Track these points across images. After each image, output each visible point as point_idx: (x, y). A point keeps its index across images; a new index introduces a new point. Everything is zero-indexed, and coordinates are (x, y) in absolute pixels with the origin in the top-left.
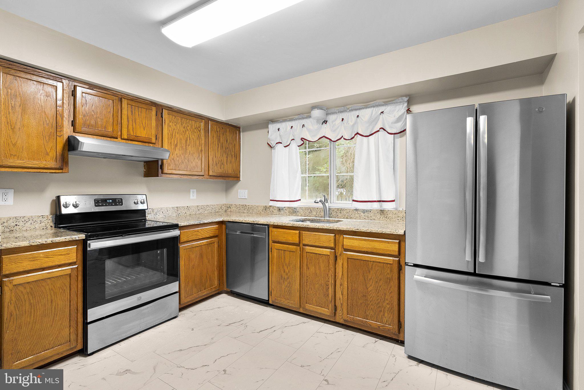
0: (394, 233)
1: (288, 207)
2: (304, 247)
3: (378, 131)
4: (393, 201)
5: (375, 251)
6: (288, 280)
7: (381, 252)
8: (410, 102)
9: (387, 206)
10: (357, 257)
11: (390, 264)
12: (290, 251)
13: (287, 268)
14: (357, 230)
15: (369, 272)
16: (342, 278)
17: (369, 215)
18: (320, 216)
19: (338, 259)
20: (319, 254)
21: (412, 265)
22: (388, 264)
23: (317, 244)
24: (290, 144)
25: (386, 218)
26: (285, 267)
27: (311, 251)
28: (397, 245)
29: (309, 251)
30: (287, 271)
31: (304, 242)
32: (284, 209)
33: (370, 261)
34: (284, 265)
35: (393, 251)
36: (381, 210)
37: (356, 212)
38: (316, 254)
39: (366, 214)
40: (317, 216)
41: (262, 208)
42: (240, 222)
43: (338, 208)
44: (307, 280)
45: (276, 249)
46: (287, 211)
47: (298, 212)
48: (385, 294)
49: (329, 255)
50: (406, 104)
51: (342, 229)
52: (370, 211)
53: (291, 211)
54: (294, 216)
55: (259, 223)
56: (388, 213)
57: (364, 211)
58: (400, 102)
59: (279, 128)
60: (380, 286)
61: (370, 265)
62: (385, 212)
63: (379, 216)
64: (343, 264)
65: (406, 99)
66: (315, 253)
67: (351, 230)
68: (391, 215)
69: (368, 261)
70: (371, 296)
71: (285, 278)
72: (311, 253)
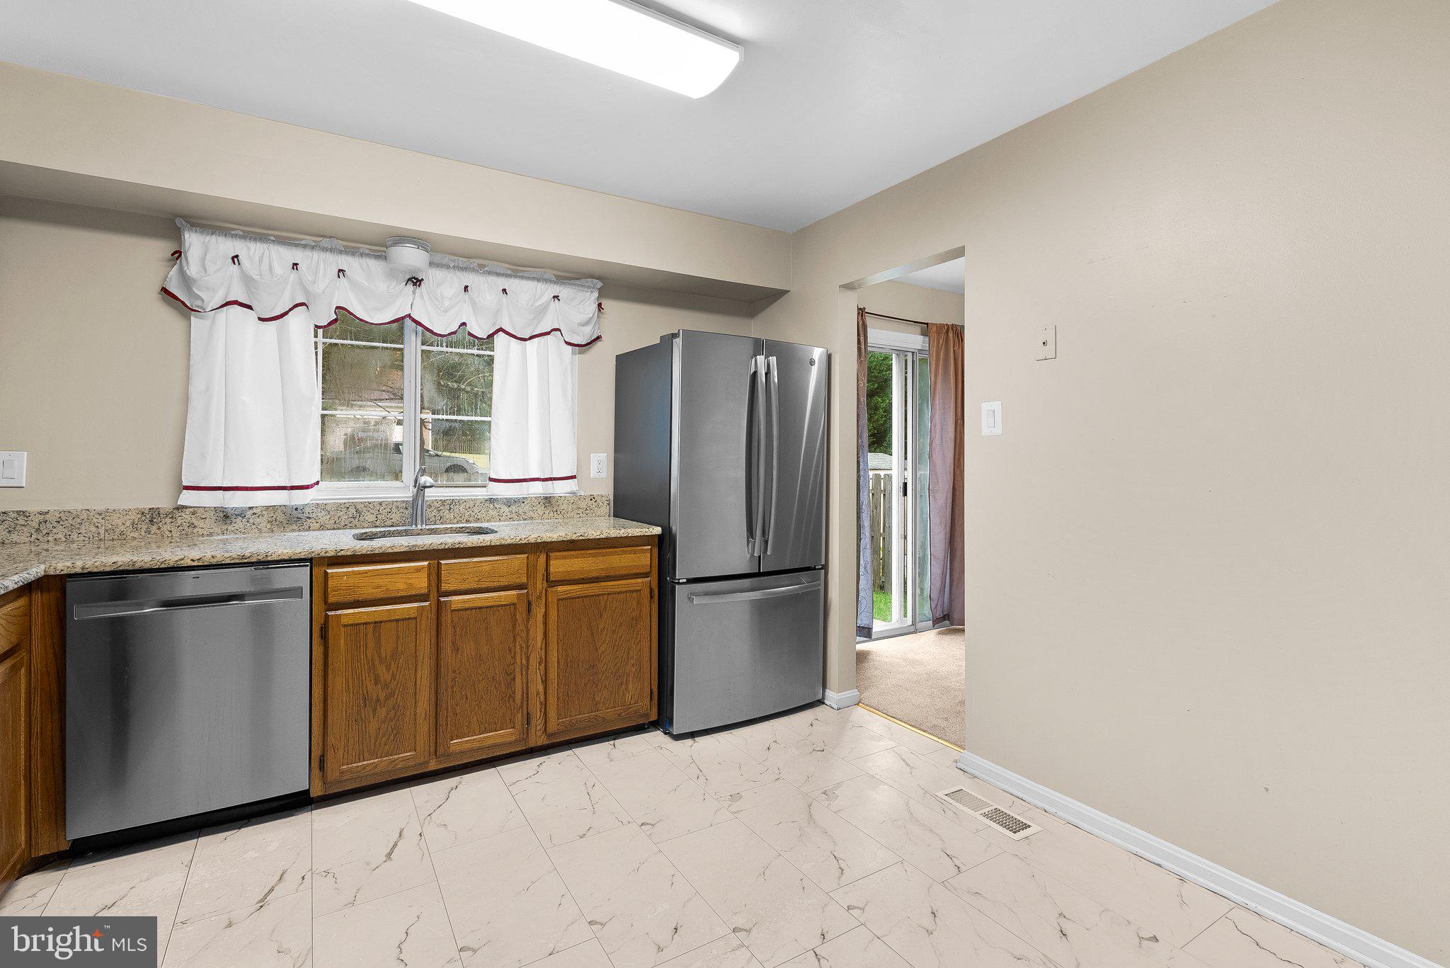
0: (646, 534)
1: (267, 508)
2: (442, 599)
3: (548, 333)
4: (573, 477)
5: (612, 573)
6: (391, 702)
7: (623, 572)
8: (603, 293)
9: (561, 489)
10: (577, 593)
11: (637, 591)
12: (397, 620)
13: (388, 668)
14: (581, 538)
15: (601, 616)
16: (543, 647)
17: (521, 511)
18: (389, 523)
19: (533, 607)
20: (487, 607)
21: (685, 580)
22: (633, 591)
23: (484, 585)
24: (286, 313)
25: (555, 513)
26: (381, 669)
27: (467, 606)
28: (649, 555)
29: (460, 606)
30: (385, 676)
31: (445, 587)
32: (250, 512)
33: (603, 595)
34: (377, 662)
35: (642, 566)
36: (546, 498)
37: (492, 506)
38: (481, 608)
39: (514, 508)
40: (378, 523)
41: (136, 517)
42: (163, 566)
43: (443, 499)
44: (454, 679)
45: (345, 626)
46: (263, 522)
47: (310, 518)
48: (629, 649)
49: (514, 604)
50: (596, 294)
51: (549, 540)
52: (522, 501)
53: (281, 517)
54: (293, 530)
55: (269, 559)
56: (560, 502)
57: (509, 502)
58: (589, 287)
59: (237, 256)
60: (620, 637)
61: (603, 604)
62: (553, 502)
63: (541, 510)
64: (546, 616)
65: (600, 284)
66: (476, 609)
67: (569, 538)
68: (564, 506)
69: (599, 595)
70: (604, 661)
71: (378, 700)
72: (466, 610)
